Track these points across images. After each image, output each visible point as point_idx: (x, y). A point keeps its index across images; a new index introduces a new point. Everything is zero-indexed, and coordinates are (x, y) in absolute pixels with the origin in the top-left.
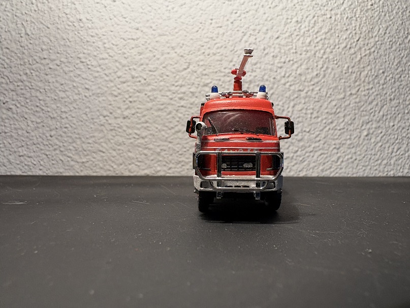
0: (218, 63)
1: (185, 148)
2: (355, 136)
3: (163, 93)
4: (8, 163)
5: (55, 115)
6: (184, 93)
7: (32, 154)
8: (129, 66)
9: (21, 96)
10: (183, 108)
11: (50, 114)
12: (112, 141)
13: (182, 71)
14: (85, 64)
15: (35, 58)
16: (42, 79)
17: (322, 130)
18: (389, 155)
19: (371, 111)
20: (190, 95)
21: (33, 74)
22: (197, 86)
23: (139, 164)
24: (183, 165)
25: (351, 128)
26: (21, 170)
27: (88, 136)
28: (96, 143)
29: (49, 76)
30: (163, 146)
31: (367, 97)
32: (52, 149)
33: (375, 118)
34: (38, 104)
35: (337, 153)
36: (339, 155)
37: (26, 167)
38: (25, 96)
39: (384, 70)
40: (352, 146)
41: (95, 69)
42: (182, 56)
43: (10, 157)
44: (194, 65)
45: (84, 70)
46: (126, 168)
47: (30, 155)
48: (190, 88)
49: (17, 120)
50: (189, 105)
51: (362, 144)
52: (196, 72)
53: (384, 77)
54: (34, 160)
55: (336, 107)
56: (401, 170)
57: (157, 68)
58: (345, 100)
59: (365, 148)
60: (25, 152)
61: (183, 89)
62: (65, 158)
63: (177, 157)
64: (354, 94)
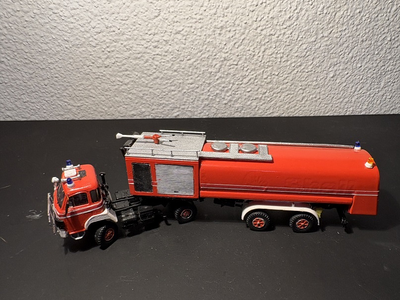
0: (189, 8)
1: (164, 92)
2: (322, 77)
3: (138, 42)
4: (16, 108)
5: (44, 66)
6: (158, 41)
7: (34, 101)
8: (101, 16)
9: (8, 49)
10: (158, 56)
11: (39, 65)
12: (99, 88)
13: (154, 19)
14: (58, 15)
15: (9, 10)
16: (22, 32)
17: (291, 73)
18: (352, 93)
19: (341, 53)
20: (164, 43)
21: (12, 28)
22: (170, 34)
23: (126, 107)
24: (163, 107)
25: (319, 70)
26: (29, 113)
27: (77, 84)
28: (86, 90)
29: (28, 29)
30: (145, 91)
31: (338, 39)
32: (49, 96)
33: (343, 60)
34: (26, 57)
35: (303, 93)
36: (304, 95)
37: (32, 111)
38: (11, 49)
39: (361, 10)
40: (317, 87)
41: (69, 20)
42: (151, 3)
43: (16, 103)
44: (164, 12)
45: (58, 21)
46: (115, 110)
47: (32, 101)
48: (163, 36)
49: (11, 71)
50: (164, 53)
51: (327, 85)
52: (167, 19)
53: (360, 17)
54: (37, 105)
55: (306, 50)
56: (360, 107)
57: (129, 17)
58: (316, 42)
59: (329, 88)
60: (28, 99)
61: (157, 38)
62: (63, 103)
63: (158, 100)
64: (325, 37)
